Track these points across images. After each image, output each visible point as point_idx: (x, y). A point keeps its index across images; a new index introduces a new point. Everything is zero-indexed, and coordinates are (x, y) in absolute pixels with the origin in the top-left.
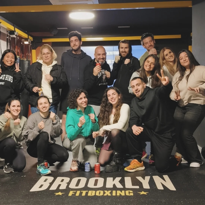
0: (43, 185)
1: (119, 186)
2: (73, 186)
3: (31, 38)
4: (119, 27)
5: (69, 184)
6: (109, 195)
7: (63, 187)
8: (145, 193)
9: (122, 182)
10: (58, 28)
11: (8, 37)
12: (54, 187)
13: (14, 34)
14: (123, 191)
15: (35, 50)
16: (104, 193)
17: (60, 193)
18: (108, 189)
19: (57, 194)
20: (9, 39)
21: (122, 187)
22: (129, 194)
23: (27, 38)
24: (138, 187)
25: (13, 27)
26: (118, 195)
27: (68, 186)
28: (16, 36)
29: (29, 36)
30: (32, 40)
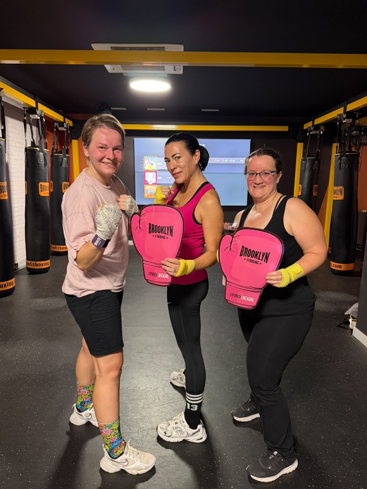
3: (69, 123)
4: (202, 110)
10: (112, 108)
11: (25, 118)
13: (36, 114)
15: (76, 141)
25: (34, 101)
28: (41, 116)
29: (66, 119)
30: (72, 126)
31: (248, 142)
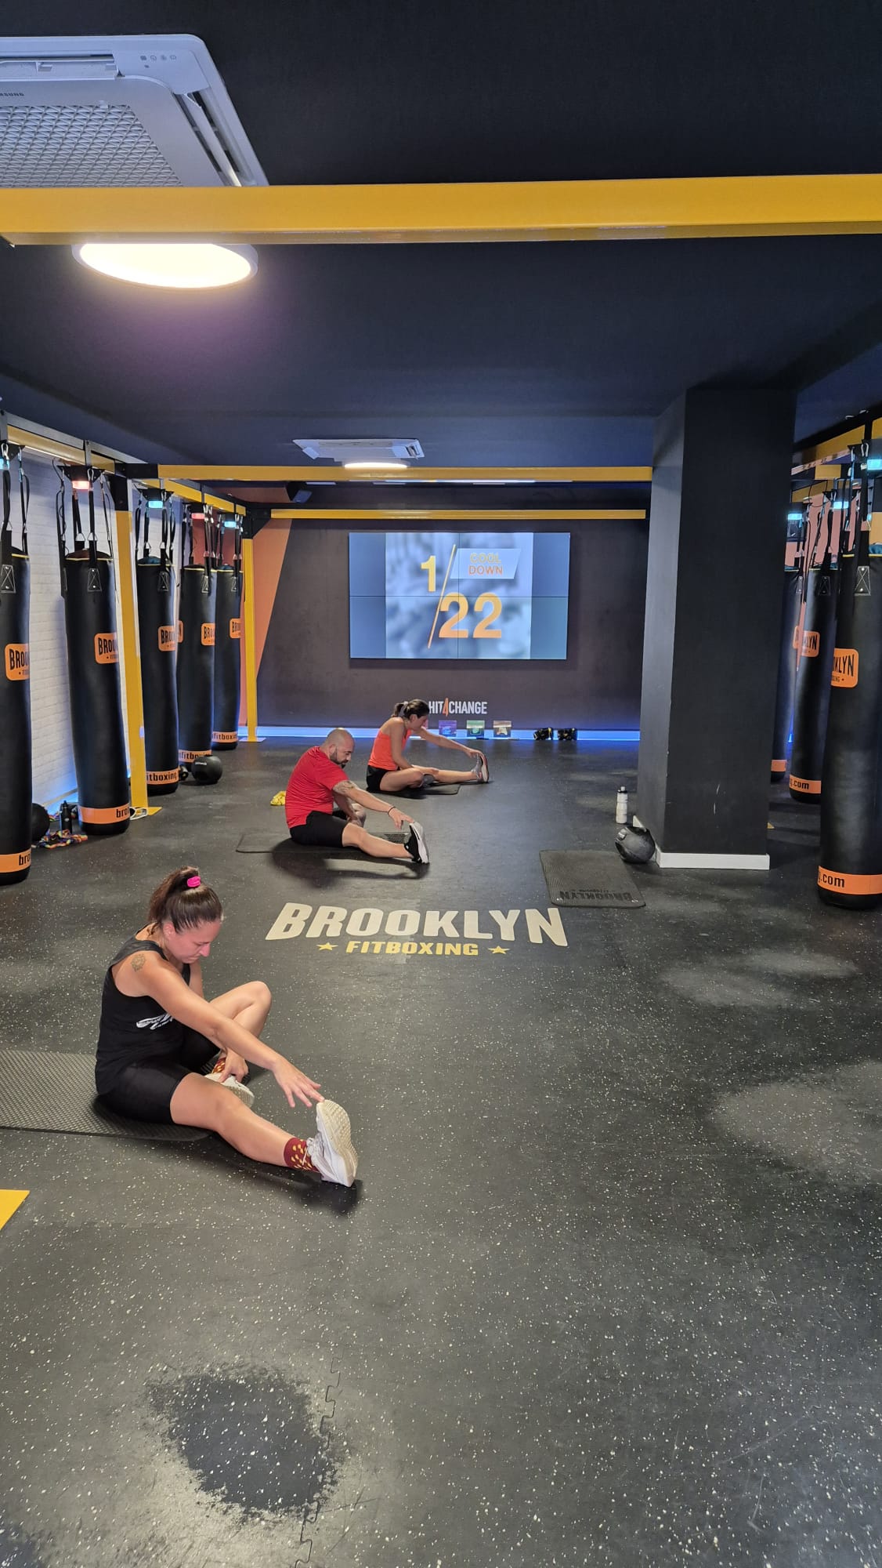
0: (291, 925)
1: (451, 932)
2: (353, 929)
3: (241, 510)
5: (345, 923)
6: (430, 952)
7: (334, 931)
8: (503, 951)
9: (458, 924)
10: (310, 483)
11: (185, 520)
12: (314, 932)
13: (202, 512)
14: (458, 946)
15: (250, 541)
16: (420, 948)
17: (328, 946)
18: (427, 940)
19: (323, 947)
20: (189, 524)
21: (457, 935)
22: (470, 952)
23: (233, 511)
24: (489, 936)
25: (200, 492)
26: (447, 952)
27: (344, 929)
28: (208, 515)
29: (237, 506)
30: (245, 515)
31: (566, 537)
